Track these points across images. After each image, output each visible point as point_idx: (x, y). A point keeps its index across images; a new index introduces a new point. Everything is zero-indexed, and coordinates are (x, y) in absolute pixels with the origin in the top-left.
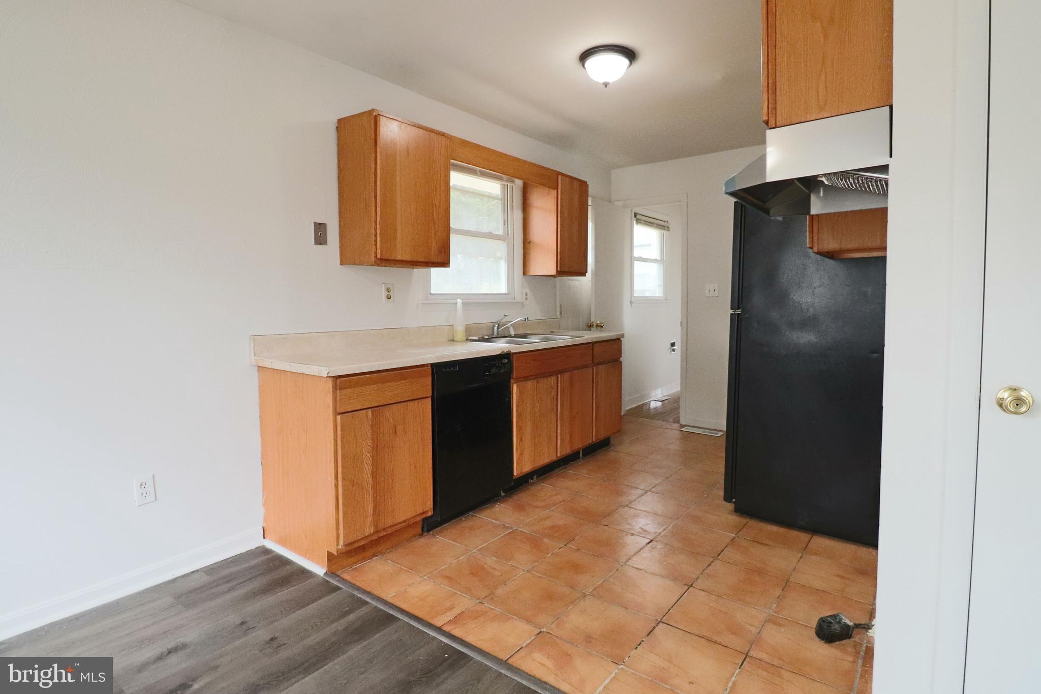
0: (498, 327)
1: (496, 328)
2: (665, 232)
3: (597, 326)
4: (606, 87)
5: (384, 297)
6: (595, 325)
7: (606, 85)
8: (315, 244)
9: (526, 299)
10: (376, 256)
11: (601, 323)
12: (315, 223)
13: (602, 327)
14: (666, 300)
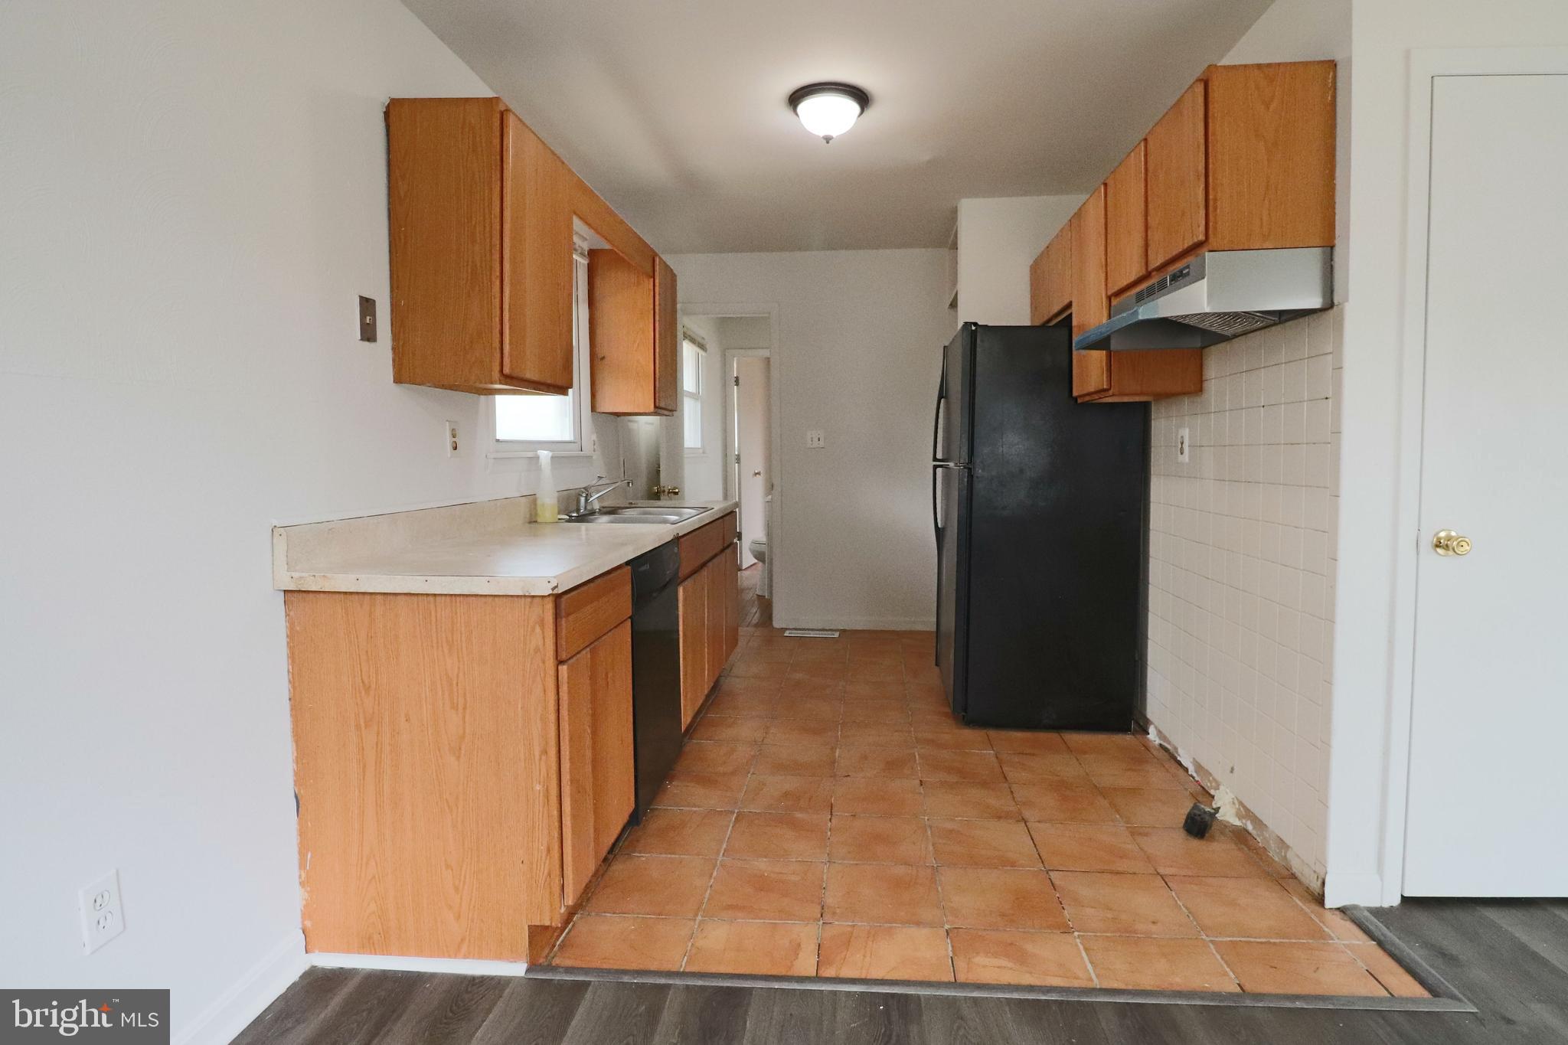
0: (586, 497)
1: (583, 500)
2: (701, 352)
3: (669, 493)
4: (828, 142)
5: (449, 447)
6: (667, 491)
7: (828, 139)
8: (362, 339)
9: (594, 451)
10: (501, 371)
11: (675, 488)
12: (361, 298)
13: (676, 493)
14: (704, 453)
